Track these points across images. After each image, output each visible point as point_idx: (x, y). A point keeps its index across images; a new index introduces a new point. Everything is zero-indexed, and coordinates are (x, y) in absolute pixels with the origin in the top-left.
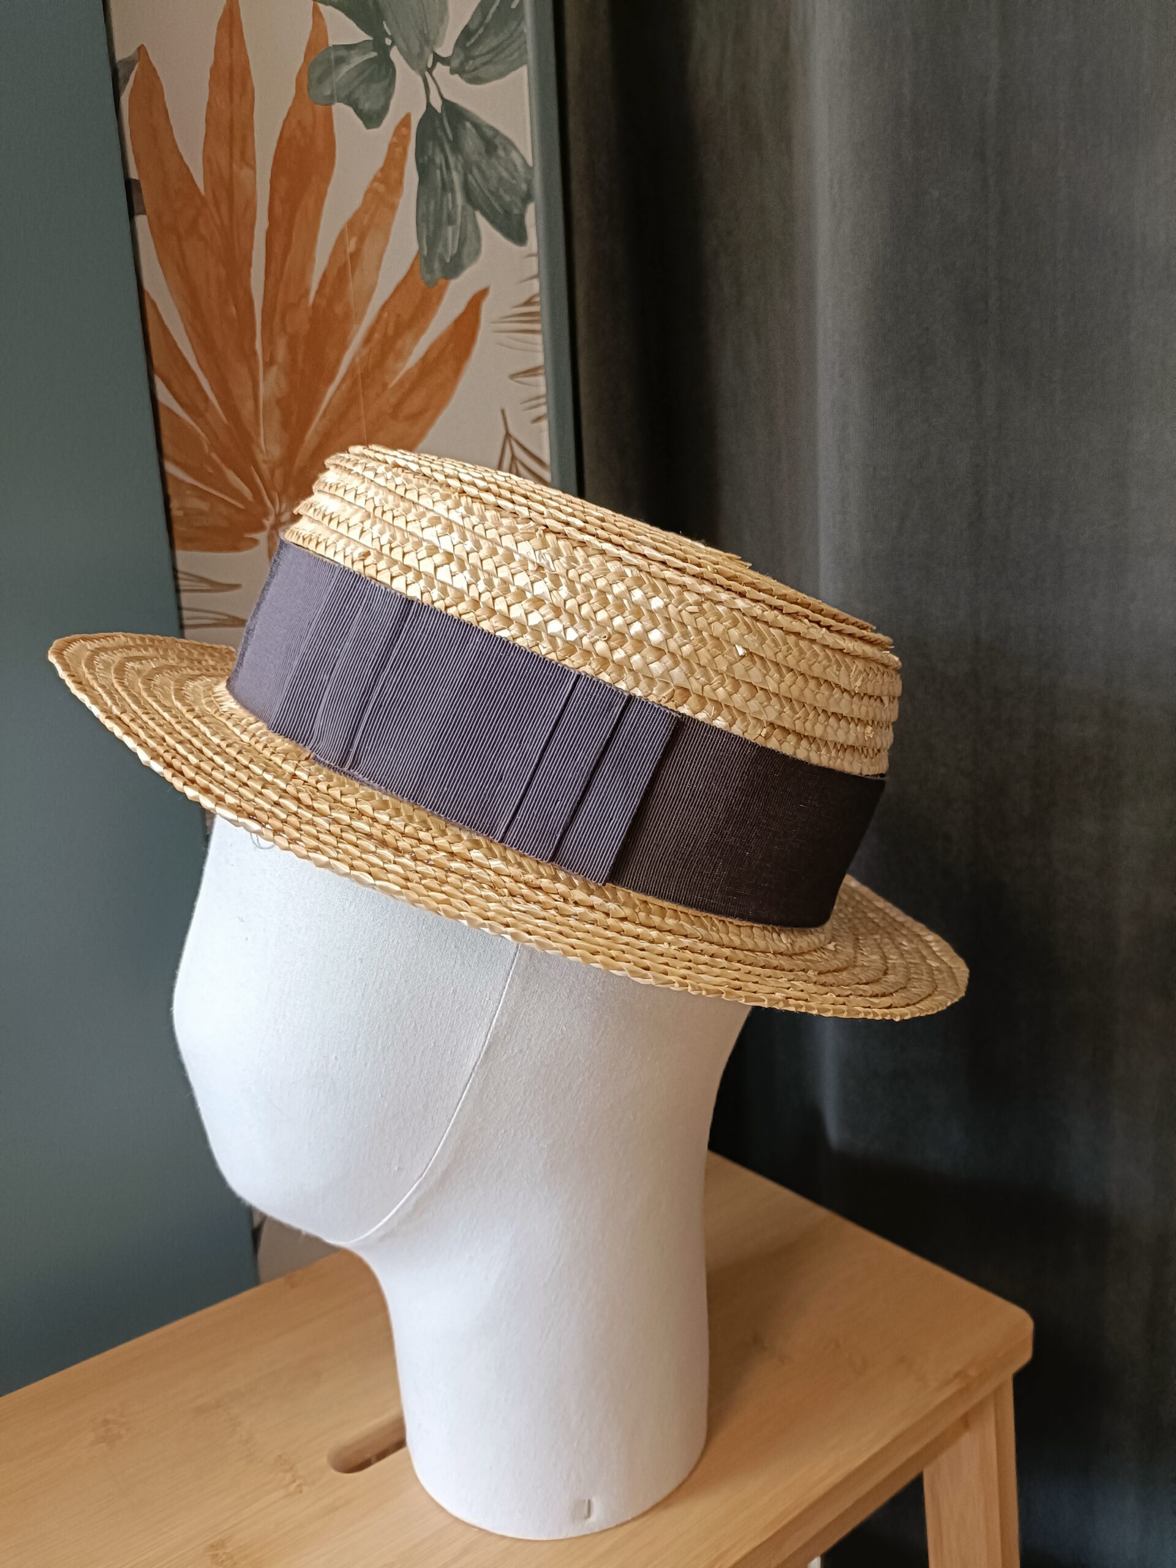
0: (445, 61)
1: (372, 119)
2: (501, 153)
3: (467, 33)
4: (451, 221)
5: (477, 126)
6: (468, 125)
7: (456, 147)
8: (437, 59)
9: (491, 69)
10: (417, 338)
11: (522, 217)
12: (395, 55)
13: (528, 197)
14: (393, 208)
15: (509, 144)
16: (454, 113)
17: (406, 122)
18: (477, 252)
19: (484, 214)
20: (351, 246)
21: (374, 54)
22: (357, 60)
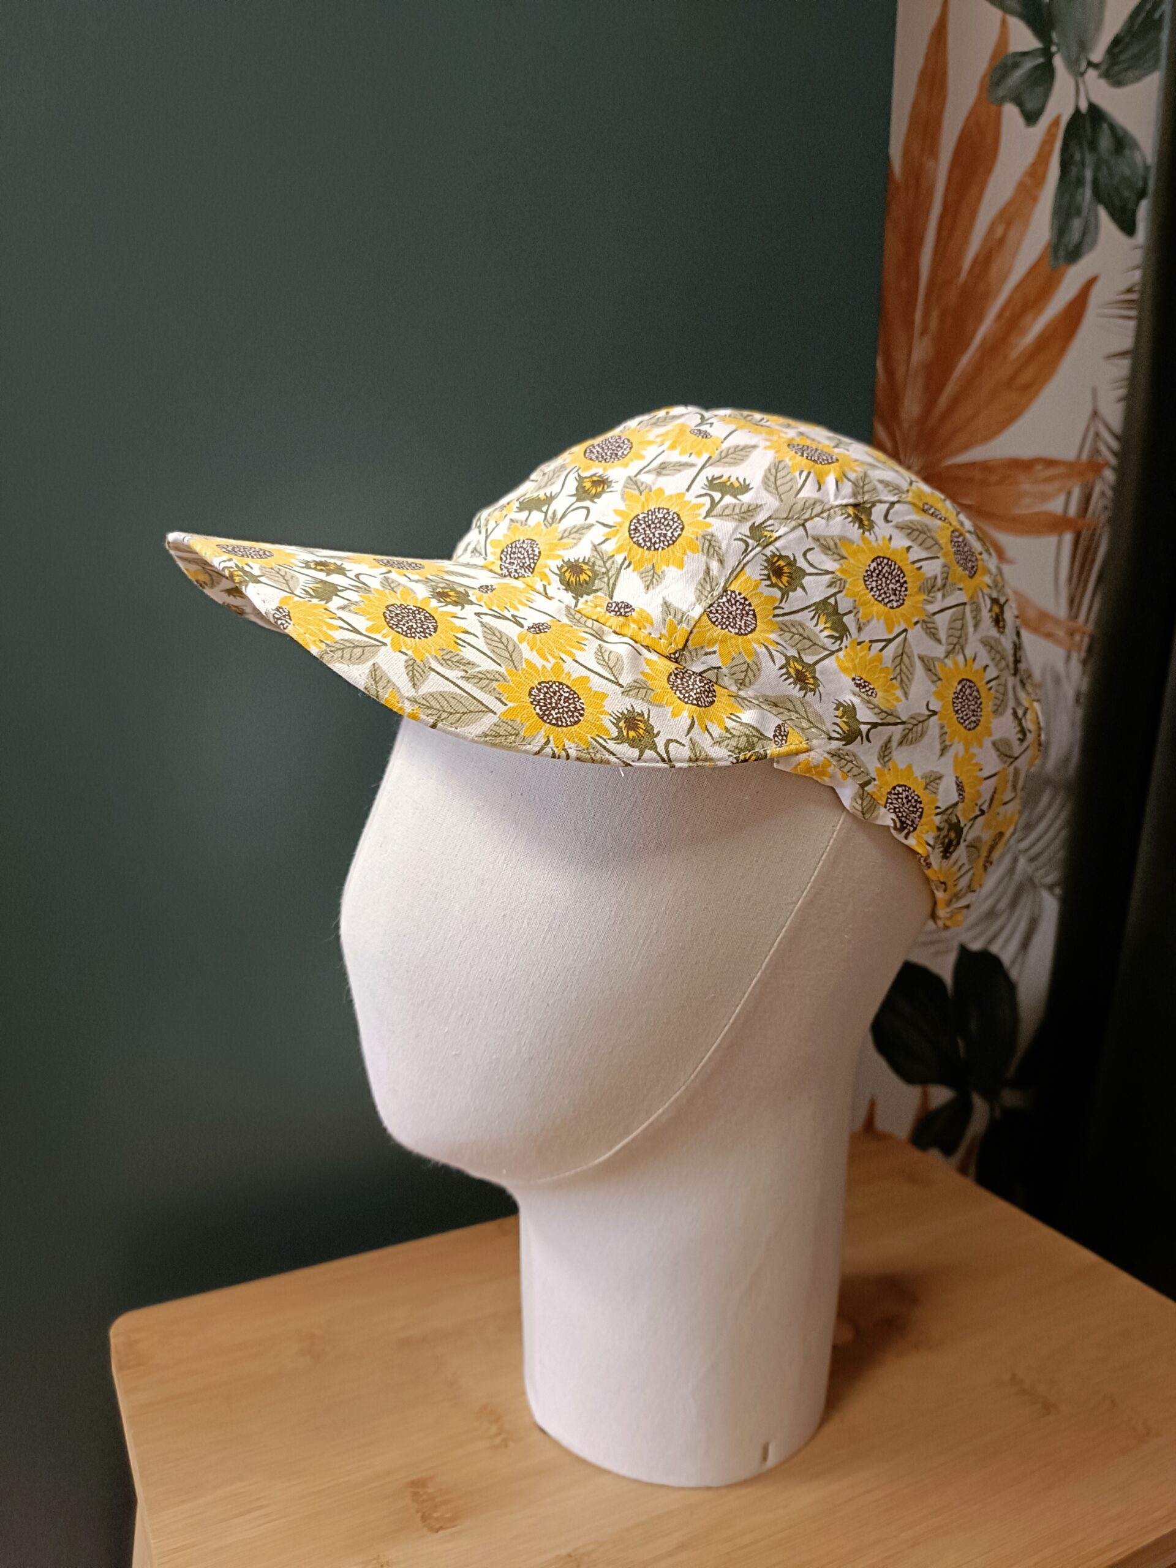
0: (1095, 66)
1: (1031, 118)
2: (1127, 152)
3: (1116, 41)
4: (1078, 212)
5: (1113, 127)
6: (1105, 126)
7: (1093, 146)
8: (1090, 64)
9: (1130, 74)
10: (1037, 316)
11: (1134, 212)
12: (1058, 61)
13: (1142, 194)
14: (1035, 199)
15: (1134, 145)
16: (1096, 114)
17: (1056, 122)
18: (1094, 242)
19: (1107, 207)
20: (999, 232)
21: (1041, 60)
22: (1028, 65)
